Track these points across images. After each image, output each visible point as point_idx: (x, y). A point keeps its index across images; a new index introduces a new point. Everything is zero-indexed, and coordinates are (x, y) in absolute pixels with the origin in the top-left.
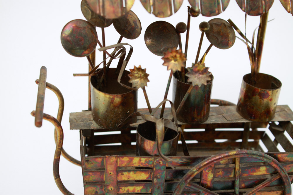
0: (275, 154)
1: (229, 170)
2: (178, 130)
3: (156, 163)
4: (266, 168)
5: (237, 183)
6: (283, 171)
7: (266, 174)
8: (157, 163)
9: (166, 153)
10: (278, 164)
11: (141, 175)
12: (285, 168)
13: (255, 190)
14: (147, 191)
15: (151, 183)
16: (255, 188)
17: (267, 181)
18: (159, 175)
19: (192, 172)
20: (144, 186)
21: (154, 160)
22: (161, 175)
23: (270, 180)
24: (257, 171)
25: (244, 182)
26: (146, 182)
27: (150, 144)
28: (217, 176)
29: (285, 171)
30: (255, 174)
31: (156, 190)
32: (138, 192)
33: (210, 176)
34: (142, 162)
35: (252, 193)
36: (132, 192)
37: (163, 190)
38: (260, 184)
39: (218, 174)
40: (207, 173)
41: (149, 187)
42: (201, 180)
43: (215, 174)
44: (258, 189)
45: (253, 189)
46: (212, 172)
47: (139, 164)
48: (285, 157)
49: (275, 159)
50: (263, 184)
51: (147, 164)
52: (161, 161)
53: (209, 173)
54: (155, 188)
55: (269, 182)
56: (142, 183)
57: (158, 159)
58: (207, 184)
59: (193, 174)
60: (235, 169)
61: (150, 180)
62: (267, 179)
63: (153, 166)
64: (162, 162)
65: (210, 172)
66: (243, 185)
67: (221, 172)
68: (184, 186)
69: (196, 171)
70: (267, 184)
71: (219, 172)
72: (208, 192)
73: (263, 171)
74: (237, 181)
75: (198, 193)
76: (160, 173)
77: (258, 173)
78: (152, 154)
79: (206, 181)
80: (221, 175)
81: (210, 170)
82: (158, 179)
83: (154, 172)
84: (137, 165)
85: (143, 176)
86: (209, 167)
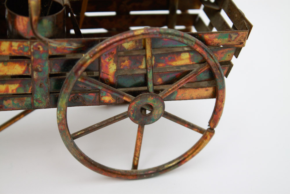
0: (200, 35)
1: (138, 58)
2: (63, 2)
3: (33, 49)
4: (190, 55)
5: (150, 76)
6: (211, 57)
7: (189, 63)
8: (35, 49)
9: (47, 34)
10: (205, 47)
11: (14, 67)
12: (216, 54)
13: (175, 86)
14: (25, 91)
15: (29, 79)
16: (176, 84)
17: (192, 74)
18: (40, 66)
19: (83, 61)
20: (19, 83)
21: (31, 45)
22: (43, 66)
23: (196, 71)
24: (176, 59)
25: (160, 75)
26: (22, 79)
27: (22, 21)
28: (122, 67)
29: (214, 58)
30: (174, 64)
31: (38, 89)
32: (12, 93)
33: (112, 68)
34: (13, 48)
35: (172, 90)
36: (4, 92)
37: (47, 88)
38: (183, 78)
39: (124, 64)
40: (108, 63)
41: (27, 85)
42: (100, 74)
43: (119, 63)
44: (180, 84)
45: (173, 85)
46: (114, 62)
47: (10, 52)
48: (214, 38)
49: (200, 42)
50: (186, 77)
51: (21, 51)
52: (40, 47)
53: (110, 63)
54: (36, 86)
55: (194, 75)
56: (17, 80)
57: (35, 44)
58: (108, 79)
59: (85, 63)
60: (146, 56)
61: (28, 74)
62: (192, 71)
63: (30, 53)
64: (42, 47)
65: (112, 61)
66: (159, 80)
67: (126, 61)
68: (74, 80)
69: (89, 59)
70: (191, 77)
71: (124, 61)
72: (109, 90)
73: (185, 59)
74: (150, 74)
75: (98, 92)
76: (41, 64)
77: (179, 63)
78: (27, 37)
79: (107, 75)
80: (127, 65)
81: (111, 59)
82: (39, 73)
83: (32, 62)
84: (7, 53)
85: (18, 69)
86: (109, 54)
